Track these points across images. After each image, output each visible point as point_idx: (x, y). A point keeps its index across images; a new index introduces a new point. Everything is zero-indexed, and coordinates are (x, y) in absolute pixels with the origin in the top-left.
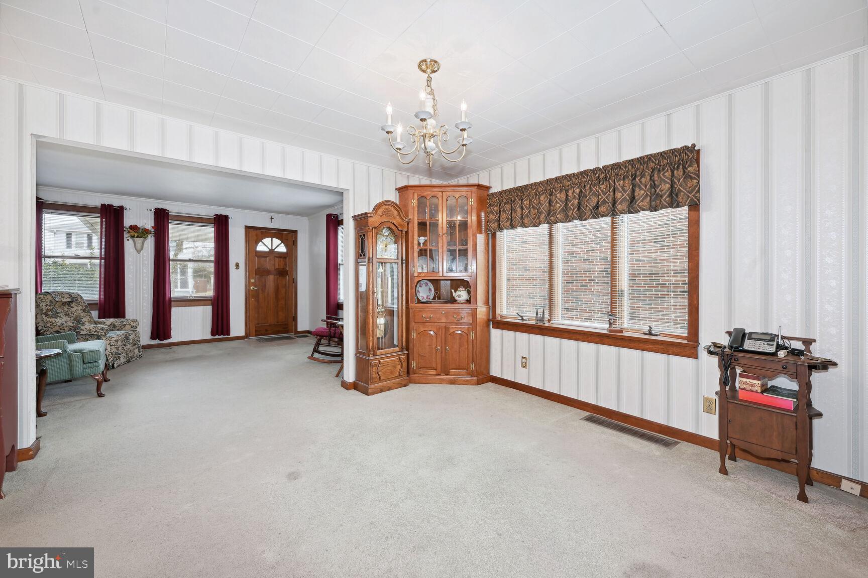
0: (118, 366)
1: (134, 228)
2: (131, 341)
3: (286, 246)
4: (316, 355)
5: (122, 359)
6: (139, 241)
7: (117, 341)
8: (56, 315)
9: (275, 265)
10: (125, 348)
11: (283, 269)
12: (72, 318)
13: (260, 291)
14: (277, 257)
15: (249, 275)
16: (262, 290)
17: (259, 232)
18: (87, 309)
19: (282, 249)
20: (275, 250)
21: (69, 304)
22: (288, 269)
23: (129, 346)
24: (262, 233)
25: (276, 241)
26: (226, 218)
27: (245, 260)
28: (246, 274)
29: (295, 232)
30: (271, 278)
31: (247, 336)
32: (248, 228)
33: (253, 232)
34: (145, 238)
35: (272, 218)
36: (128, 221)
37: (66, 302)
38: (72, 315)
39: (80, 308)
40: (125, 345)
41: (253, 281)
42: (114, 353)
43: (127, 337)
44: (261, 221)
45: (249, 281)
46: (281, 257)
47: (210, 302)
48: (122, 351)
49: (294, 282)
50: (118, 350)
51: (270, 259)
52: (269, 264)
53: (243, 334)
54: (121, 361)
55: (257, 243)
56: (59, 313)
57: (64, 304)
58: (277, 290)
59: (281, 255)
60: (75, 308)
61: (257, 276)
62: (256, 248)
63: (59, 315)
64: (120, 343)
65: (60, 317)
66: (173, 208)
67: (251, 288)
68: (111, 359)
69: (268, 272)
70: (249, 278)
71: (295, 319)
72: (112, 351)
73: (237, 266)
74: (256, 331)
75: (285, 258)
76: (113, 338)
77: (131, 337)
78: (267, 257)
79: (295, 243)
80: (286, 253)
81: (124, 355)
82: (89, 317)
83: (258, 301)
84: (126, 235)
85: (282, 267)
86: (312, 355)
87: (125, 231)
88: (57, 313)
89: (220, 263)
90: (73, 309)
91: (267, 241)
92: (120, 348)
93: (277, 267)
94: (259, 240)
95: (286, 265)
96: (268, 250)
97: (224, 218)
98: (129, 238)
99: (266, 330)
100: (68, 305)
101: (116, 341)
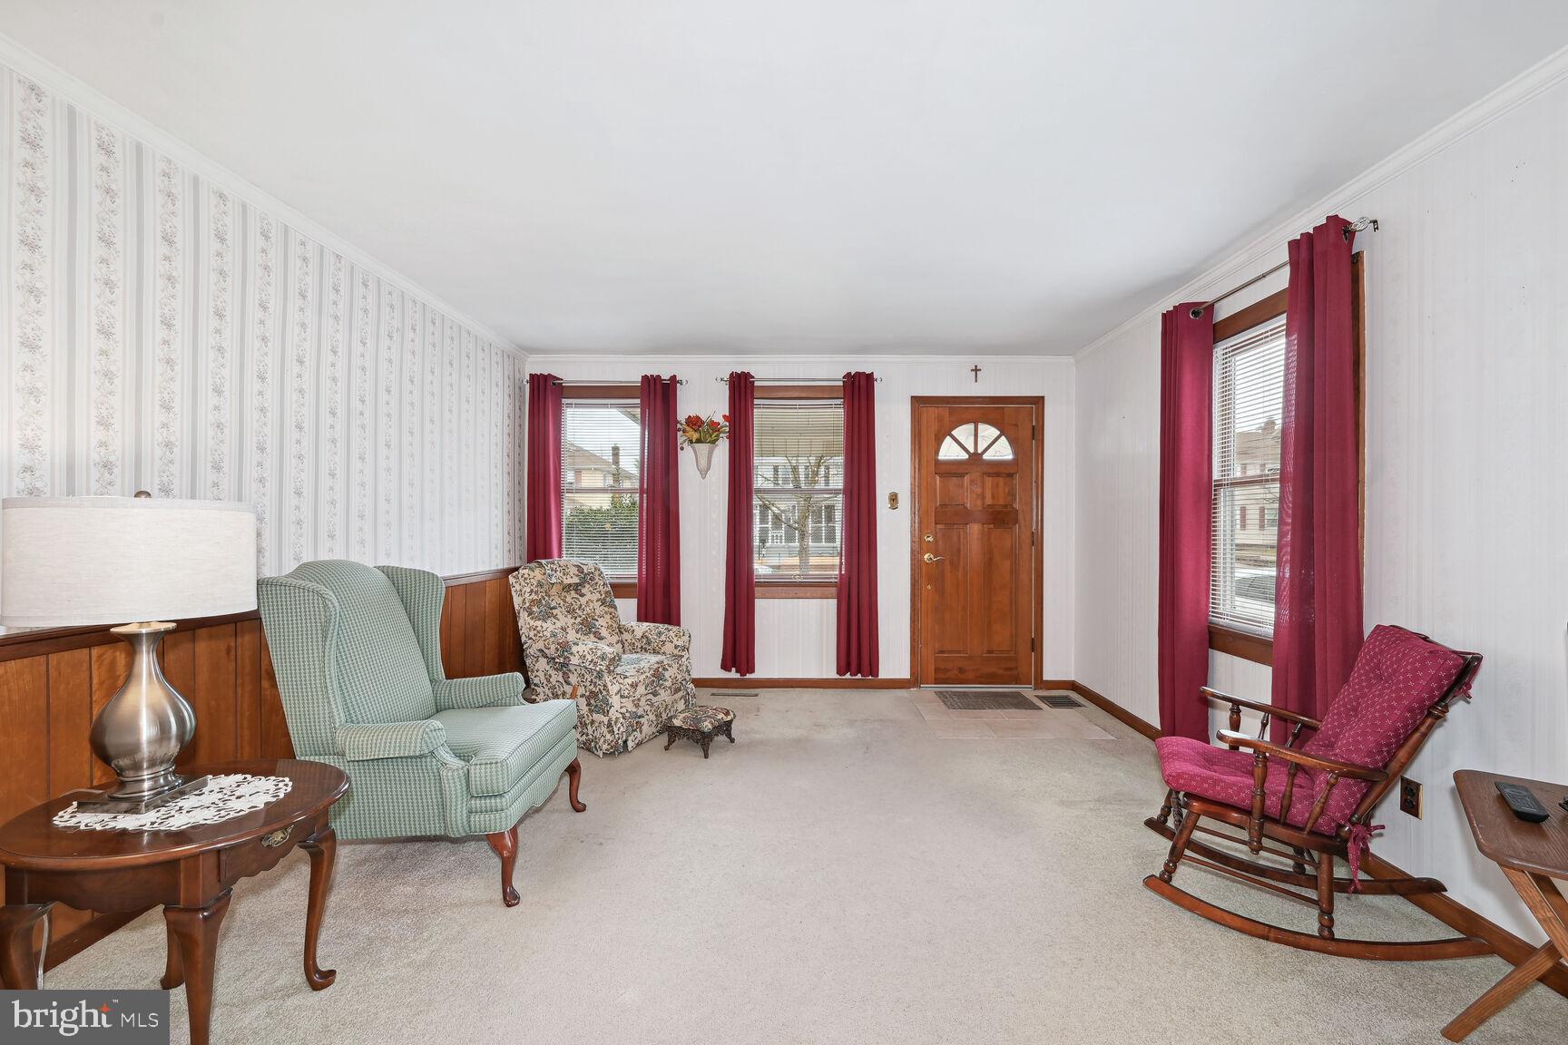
0: (638, 745)
1: (694, 422)
2: (668, 684)
3: (1012, 442)
4: (1190, 878)
5: (645, 728)
6: (703, 448)
7: (635, 686)
8: (548, 614)
9: (983, 498)
10: (654, 699)
11: (1006, 506)
12: (579, 620)
13: (948, 567)
14: (989, 475)
15: (920, 523)
16: (952, 563)
17: (944, 411)
18: (608, 599)
19: (1002, 451)
20: (985, 457)
21: (577, 588)
22: (1017, 506)
23: (664, 696)
24: (952, 412)
25: (988, 432)
26: (869, 378)
27: (913, 485)
28: (913, 522)
29: (1038, 401)
30: (975, 529)
31: (914, 681)
32: (918, 402)
33: (931, 413)
34: (713, 442)
35: (976, 370)
36: (685, 410)
37: (570, 585)
38: (580, 612)
39: (596, 596)
40: (655, 694)
41: (931, 539)
42: (628, 715)
43: (658, 675)
44: (951, 380)
45: (920, 538)
46: (998, 475)
47: (834, 590)
48: (648, 708)
49: (1037, 541)
50: (637, 706)
51: (972, 481)
52: (971, 495)
53: (908, 676)
54: (644, 734)
55: (939, 442)
56: (554, 608)
57: (567, 588)
58: (989, 562)
59: (997, 469)
60: (589, 596)
61: (939, 526)
62: (937, 452)
63: (555, 612)
64: (641, 690)
65: (555, 617)
66: (764, 370)
67: (926, 556)
68: (622, 729)
69: (964, 516)
70: (920, 528)
71: (1036, 645)
72: (624, 710)
73: (894, 499)
74: (937, 670)
75: (1011, 475)
76: (626, 677)
77: (667, 675)
78: (962, 475)
79: (1037, 433)
80: (1015, 462)
81: (652, 717)
82: (609, 616)
83: (940, 590)
84: (681, 438)
85: (1002, 502)
86: (1170, 870)
87: (679, 430)
88: (552, 609)
89: (855, 496)
90: (583, 600)
91: (963, 432)
92: (642, 702)
93: (989, 501)
94: (944, 432)
95: (1012, 494)
96: (966, 456)
97: (863, 382)
98: (685, 445)
99: (961, 670)
100: (576, 590)
101: (632, 686)
